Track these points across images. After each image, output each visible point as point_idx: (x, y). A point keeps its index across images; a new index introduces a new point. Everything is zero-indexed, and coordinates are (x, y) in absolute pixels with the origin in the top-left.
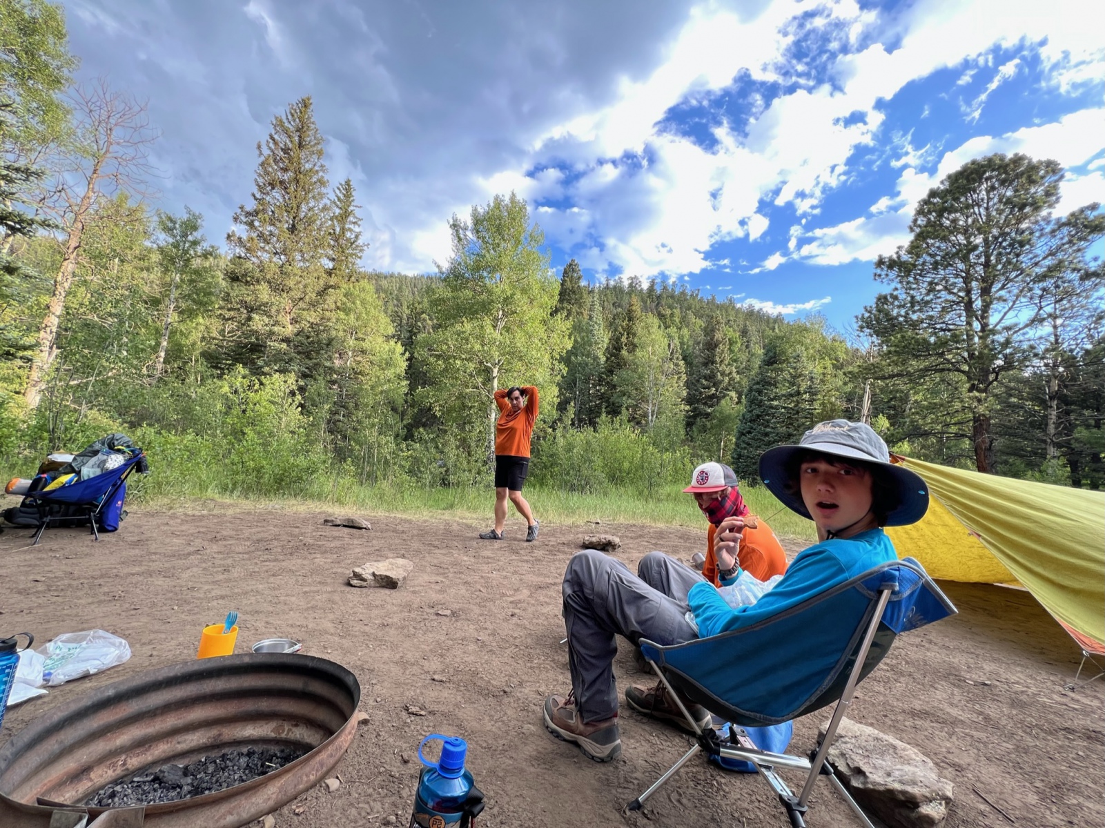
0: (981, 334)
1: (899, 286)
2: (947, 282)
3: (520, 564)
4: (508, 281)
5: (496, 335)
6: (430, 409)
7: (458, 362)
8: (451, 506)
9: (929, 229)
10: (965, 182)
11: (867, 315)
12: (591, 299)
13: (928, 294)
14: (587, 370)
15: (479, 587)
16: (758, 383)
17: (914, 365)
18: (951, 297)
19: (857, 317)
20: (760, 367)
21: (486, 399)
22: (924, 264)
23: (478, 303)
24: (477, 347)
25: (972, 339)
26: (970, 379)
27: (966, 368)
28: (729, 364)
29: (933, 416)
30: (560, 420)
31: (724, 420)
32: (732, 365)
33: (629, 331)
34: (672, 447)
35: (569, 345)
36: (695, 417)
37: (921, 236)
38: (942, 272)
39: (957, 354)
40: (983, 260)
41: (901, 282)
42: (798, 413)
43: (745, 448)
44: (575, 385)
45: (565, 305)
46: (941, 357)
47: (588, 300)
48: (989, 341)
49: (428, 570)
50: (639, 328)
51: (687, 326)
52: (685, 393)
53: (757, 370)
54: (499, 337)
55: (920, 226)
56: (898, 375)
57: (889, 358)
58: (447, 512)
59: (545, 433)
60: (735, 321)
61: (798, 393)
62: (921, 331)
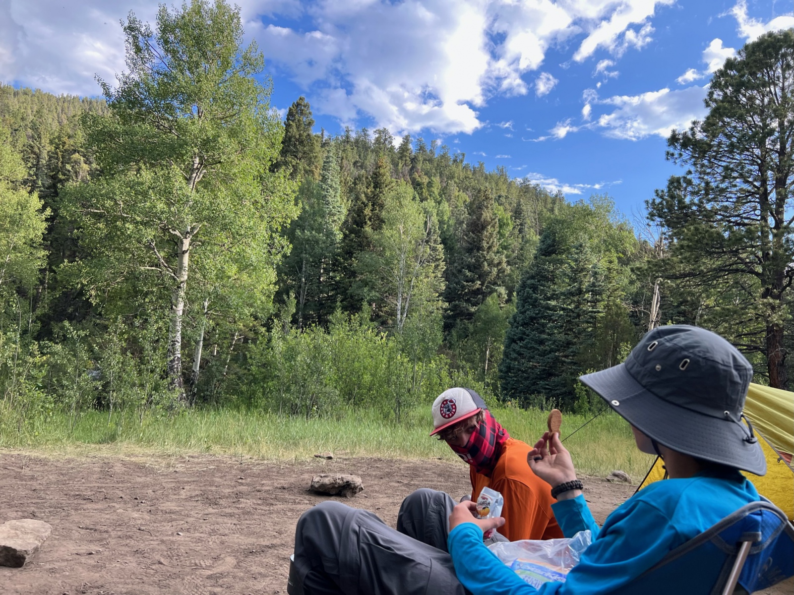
0: (775, 231)
1: (692, 169)
2: (742, 168)
3: (220, 520)
4: (210, 117)
5: (189, 190)
6: (81, 293)
7: (131, 226)
8: (112, 438)
9: (726, 105)
10: (762, 55)
11: (658, 201)
12: (326, 154)
13: (723, 181)
14: (317, 250)
15: (157, 557)
16: (533, 277)
17: (708, 263)
18: (746, 187)
19: (647, 202)
20: (536, 258)
21: (171, 282)
22: (720, 144)
23: (163, 143)
24: (161, 206)
25: (767, 237)
26: (764, 282)
27: (759, 269)
28: (498, 252)
29: (727, 325)
30: (277, 316)
31: (491, 322)
32: (502, 253)
33: (375, 201)
34: (425, 356)
35: (295, 213)
36: (454, 317)
37: (717, 113)
38: (737, 157)
39: (752, 253)
40: (778, 146)
41: (695, 164)
42: (578, 316)
43: (515, 359)
44: (300, 269)
45: (289, 159)
46: (736, 256)
47: (320, 155)
48: (784, 239)
49: (75, 535)
50: (388, 198)
51: (448, 201)
52: (443, 287)
53: (533, 261)
54: (193, 195)
55: (716, 101)
56: (689, 275)
57: (681, 254)
58: (104, 447)
59: (256, 333)
60: (507, 197)
61: (580, 292)
62: (715, 224)
